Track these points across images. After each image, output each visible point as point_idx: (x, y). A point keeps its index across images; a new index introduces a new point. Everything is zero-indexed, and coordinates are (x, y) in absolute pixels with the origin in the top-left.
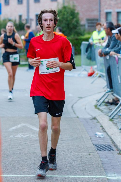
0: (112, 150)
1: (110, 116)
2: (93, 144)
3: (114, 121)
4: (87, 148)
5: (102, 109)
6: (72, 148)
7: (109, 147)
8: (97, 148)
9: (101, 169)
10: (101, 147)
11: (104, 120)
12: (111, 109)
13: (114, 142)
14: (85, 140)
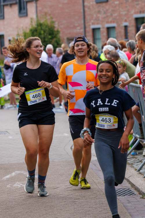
0: (133, 195)
6: (86, 195)
7: (129, 191)
10: (119, 192)
13: (135, 185)
14: (98, 185)
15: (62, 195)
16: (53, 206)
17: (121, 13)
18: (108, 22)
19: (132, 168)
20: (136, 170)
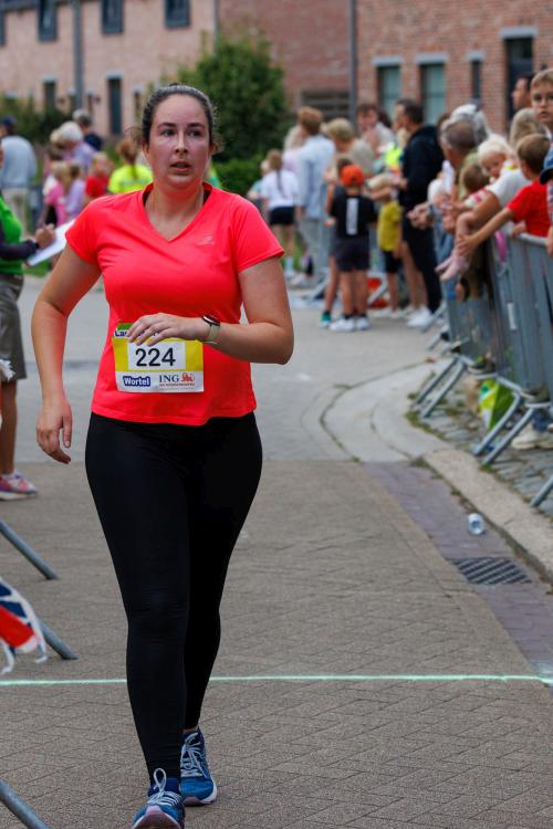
0: (523, 580)
1: (481, 454)
2: (447, 559)
3: (502, 472)
4: (430, 572)
5: (442, 430)
6: (377, 576)
7: (508, 569)
8: (465, 574)
9: (510, 650)
10: (477, 568)
11: (462, 470)
12: (475, 429)
13: (525, 551)
14: (411, 545)
15: (301, 573)
16: (275, 608)
17: (464, 23)
18: (423, 49)
19: (515, 495)
20: (527, 501)
